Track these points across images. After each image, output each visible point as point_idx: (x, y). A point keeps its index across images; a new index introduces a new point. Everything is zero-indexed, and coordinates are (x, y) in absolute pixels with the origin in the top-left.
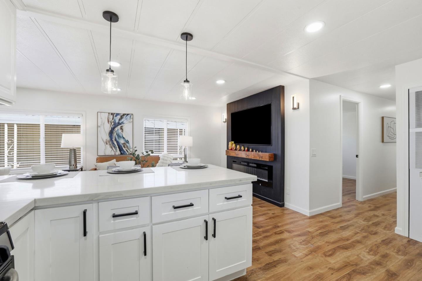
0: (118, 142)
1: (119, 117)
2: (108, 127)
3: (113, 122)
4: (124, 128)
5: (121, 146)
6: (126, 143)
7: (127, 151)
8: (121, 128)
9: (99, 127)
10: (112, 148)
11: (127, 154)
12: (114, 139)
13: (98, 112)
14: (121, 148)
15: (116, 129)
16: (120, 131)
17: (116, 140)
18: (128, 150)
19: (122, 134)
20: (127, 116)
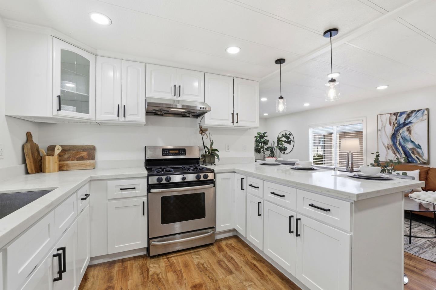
0: (403, 147)
1: (404, 116)
2: (390, 130)
3: (397, 123)
4: (412, 129)
5: (409, 152)
6: (416, 148)
7: (419, 159)
8: (409, 130)
9: (380, 130)
10: (395, 153)
11: (419, 162)
12: (398, 144)
13: (378, 115)
14: (408, 155)
15: (401, 131)
16: (406, 133)
17: (400, 144)
18: (419, 158)
19: (410, 137)
20: (418, 113)
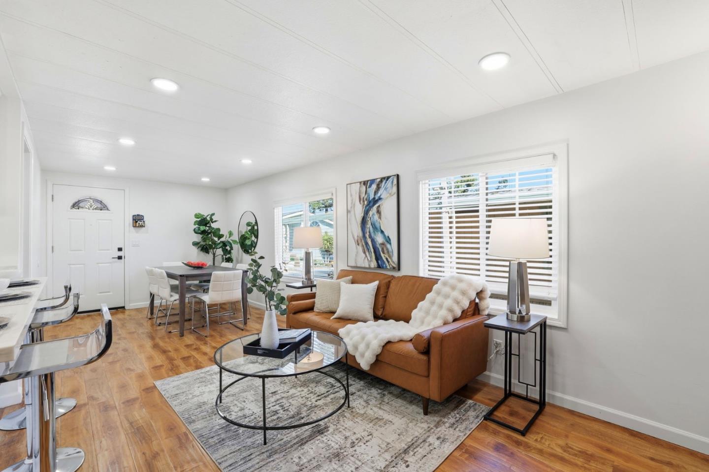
0: (373, 241)
1: (374, 186)
2: (359, 210)
3: (366, 200)
4: (382, 209)
5: (379, 249)
6: (386, 243)
7: (388, 262)
8: (379, 212)
9: (349, 211)
10: (364, 253)
11: (388, 267)
12: (367, 235)
13: (347, 184)
14: (378, 254)
15: (371, 213)
16: (376, 217)
17: (370, 236)
18: (389, 260)
19: (380, 223)
20: (388, 182)
